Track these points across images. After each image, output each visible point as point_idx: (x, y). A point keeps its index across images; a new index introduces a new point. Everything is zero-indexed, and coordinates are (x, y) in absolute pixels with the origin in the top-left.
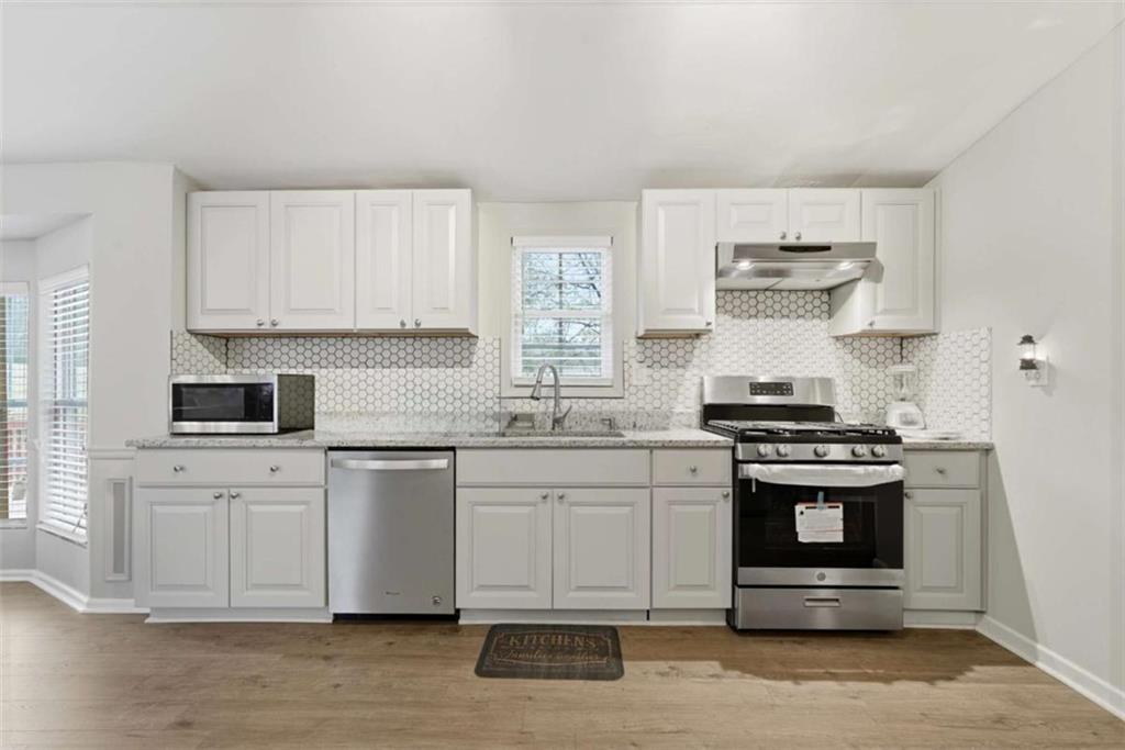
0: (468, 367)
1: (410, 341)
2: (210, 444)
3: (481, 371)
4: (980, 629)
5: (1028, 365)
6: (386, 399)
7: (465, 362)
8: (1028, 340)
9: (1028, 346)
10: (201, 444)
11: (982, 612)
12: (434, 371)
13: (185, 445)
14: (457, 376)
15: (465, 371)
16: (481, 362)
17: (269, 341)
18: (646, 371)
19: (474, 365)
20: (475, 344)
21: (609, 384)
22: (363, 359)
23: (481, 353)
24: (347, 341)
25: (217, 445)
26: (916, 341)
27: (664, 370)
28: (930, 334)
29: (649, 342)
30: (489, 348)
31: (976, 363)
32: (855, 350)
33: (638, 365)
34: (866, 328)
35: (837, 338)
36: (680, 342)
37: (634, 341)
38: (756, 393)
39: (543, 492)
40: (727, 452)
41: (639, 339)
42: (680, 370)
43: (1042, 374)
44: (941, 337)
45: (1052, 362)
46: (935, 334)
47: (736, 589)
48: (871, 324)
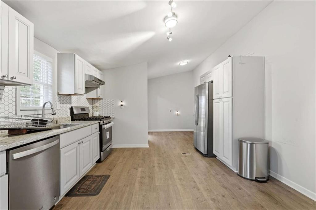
3: (6, 103)
5: (122, 105)
8: (122, 102)
9: (122, 103)
16: (6, 99)
18: (59, 105)
20: (3, 89)
23: (6, 94)
27: (63, 105)
28: (101, 99)
29: (60, 96)
30: (10, 93)
31: (111, 105)
32: (88, 101)
33: (58, 103)
34: (98, 97)
35: (87, 98)
36: (66, 96)
37: (57, 95)
38: (82, 111)
39: (78, 142)
40: (98, 124)
41: (59, 94)
42: (66, 105)
43: (123, 107)
44: (103, 100)
45: (124, 105)
46: (102, 99)
47: (101, 153)
48: (99, 96)
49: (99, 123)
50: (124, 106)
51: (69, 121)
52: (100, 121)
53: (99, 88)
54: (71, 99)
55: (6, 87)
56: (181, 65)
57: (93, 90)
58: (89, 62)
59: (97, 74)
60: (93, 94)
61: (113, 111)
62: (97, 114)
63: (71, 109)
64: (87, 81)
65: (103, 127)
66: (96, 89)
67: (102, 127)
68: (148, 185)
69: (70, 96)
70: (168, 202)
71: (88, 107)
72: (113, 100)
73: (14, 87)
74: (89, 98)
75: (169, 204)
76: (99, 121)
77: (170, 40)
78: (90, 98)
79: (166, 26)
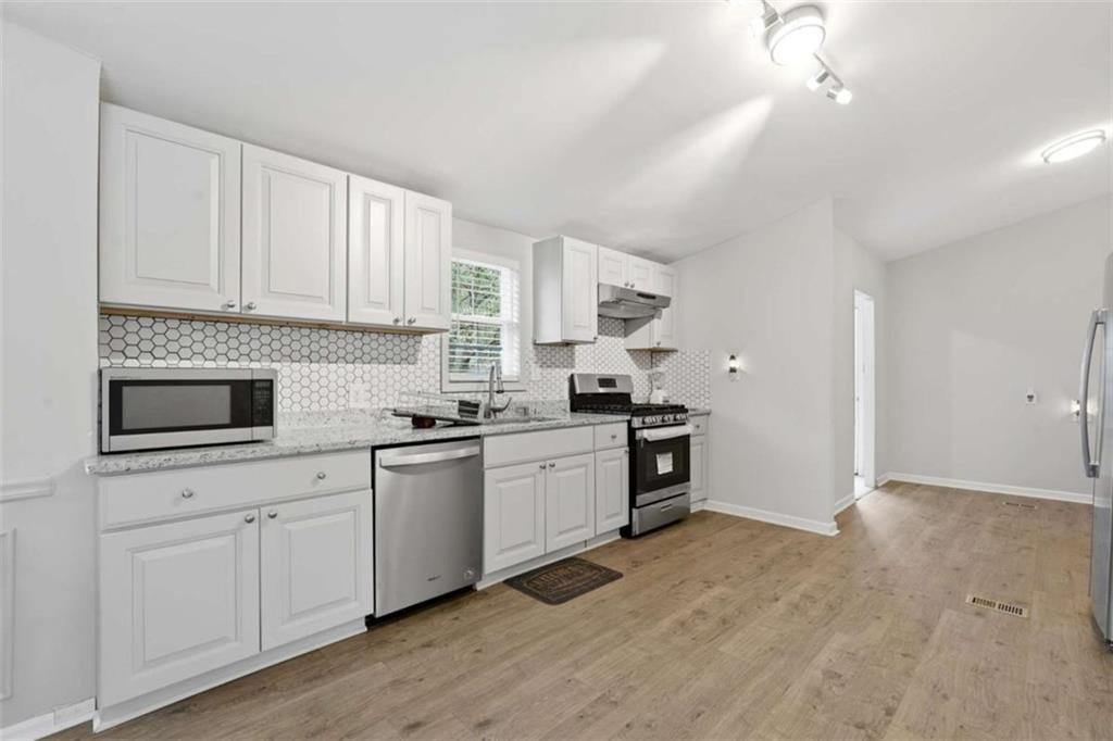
0: (413, 364)
1: (358, 335)
2: (239, 456)
3: (425, 368)
4: (706, 508)
5: (733, 370)
6: (333, 396)
7: (411, 359)
8: (733, 358)
9: (733, 361)
10: (226, 457)
11: (705, 499)
12: (383, 367)
13: (202, 461)
14: (404, 372)
15: (411, 367)
16: (425, 359)
17: (173, 323)
18: (539, 370)
19: (419, 362)
20: (420, 342)
21: (516, 379)
22: (305, 351)
23: (425, 351)
24: (286, 330)
25: (250, 456)
26: (662, 354)
27: (549, 369)
28: (673, 351)
29: (540, 348)
30: (432, 347)
31: (702, 368)
32: (633, 359)
33: (534, 365)
34: (655, 346)
35: (628, 351)
36: (557, 349)
37: (531, 347)
38: (601, 386)
39: (542, 464)
40: (626, 424)
41: (535, 344)
42: (557, 370)
43: (736, 376)
44: (679, 354)
45: (742, 368)
46: (676, 351)
47: (634, 510)
48: (659, 344)
49: (629, 422)
50: (742, 371)
51: (565, 410)
52: (632, 416)
53: (660, 318)
54: (573, 354)
55: (424, 336)
56: (1051, 160)
57: (640, 327)
58: (620, 248)
59: (647, 278)
60: (643, 338)
61: (707, 389)
62: (658, 398)
63: (571, 379)
64: (603, 303)
65: (639, 434)
66: (649, 321)
67: (634, 434)
68: (693, 639)
69: (569, 348)
70: (702, 708)
71: (628, 377)
72: (707, 352)
73: (438, 335)
74: (637, 350)
75: (699, 715)
76: (628, 418)
77: (844, 97)
78: (640, 350)
79: (779, 64)
